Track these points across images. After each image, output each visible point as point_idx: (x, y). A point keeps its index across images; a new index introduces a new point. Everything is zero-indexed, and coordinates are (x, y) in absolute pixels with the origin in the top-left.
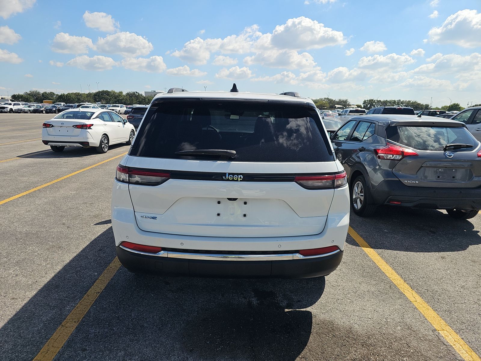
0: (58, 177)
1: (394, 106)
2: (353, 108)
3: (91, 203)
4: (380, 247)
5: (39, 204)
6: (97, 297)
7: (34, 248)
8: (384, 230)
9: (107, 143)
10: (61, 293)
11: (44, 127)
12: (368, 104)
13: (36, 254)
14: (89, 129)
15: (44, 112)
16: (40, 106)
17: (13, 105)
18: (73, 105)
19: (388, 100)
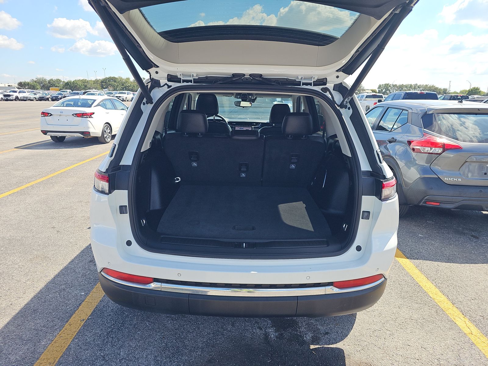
0: (55, 170)
1: (410, 90)
2: (367, 93)
3: (87, 202)
4: (416, 257)
5: (29, 203)
6: (81, 326)
7: (16, 258)
8: (419, 234)
9: (109, 133)
10: (38, 321)
11: (42, 115)
12: (383, 88)
13: (17, 266)
14: (90, 117)
15: (50, 99)
16: (46, 94)
17: (19, 93)
18: (79, 92)
19: (404, 84)
